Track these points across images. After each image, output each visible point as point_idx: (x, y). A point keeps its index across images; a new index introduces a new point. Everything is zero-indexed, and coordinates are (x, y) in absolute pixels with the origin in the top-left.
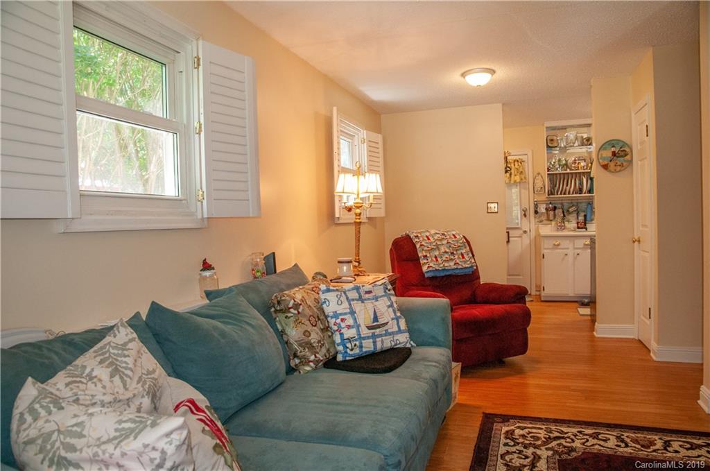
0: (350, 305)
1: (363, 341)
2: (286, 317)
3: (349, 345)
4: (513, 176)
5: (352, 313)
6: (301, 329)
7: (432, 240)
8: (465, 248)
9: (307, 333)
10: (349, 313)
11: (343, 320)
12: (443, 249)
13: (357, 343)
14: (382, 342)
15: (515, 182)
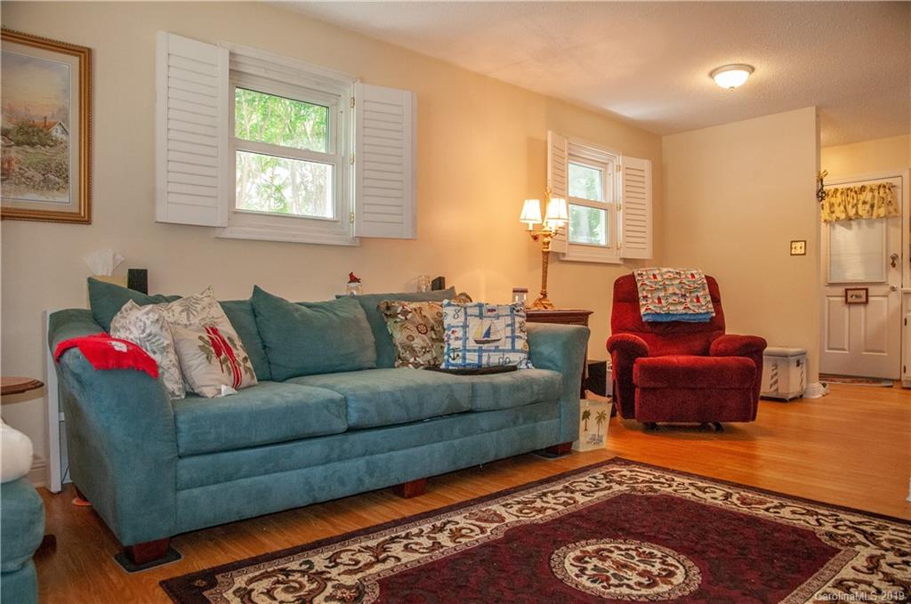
0: (466, 319)
1: (467, 353)
2: (396, 322)
3: (452, 355)
4: (875, 208)
5: (465, 326)
6: (406, 333)
7: (659, 278)
8: (704, 290)
9: (411, 338)
10: (462, 326)
11: (453, 332)
12: (671, 290)
13: (460, 354)
14: (489, 357)
15: (878, 216)
